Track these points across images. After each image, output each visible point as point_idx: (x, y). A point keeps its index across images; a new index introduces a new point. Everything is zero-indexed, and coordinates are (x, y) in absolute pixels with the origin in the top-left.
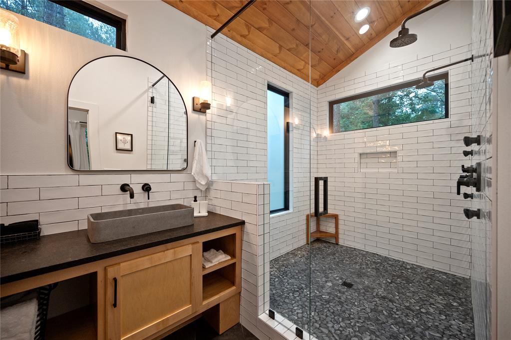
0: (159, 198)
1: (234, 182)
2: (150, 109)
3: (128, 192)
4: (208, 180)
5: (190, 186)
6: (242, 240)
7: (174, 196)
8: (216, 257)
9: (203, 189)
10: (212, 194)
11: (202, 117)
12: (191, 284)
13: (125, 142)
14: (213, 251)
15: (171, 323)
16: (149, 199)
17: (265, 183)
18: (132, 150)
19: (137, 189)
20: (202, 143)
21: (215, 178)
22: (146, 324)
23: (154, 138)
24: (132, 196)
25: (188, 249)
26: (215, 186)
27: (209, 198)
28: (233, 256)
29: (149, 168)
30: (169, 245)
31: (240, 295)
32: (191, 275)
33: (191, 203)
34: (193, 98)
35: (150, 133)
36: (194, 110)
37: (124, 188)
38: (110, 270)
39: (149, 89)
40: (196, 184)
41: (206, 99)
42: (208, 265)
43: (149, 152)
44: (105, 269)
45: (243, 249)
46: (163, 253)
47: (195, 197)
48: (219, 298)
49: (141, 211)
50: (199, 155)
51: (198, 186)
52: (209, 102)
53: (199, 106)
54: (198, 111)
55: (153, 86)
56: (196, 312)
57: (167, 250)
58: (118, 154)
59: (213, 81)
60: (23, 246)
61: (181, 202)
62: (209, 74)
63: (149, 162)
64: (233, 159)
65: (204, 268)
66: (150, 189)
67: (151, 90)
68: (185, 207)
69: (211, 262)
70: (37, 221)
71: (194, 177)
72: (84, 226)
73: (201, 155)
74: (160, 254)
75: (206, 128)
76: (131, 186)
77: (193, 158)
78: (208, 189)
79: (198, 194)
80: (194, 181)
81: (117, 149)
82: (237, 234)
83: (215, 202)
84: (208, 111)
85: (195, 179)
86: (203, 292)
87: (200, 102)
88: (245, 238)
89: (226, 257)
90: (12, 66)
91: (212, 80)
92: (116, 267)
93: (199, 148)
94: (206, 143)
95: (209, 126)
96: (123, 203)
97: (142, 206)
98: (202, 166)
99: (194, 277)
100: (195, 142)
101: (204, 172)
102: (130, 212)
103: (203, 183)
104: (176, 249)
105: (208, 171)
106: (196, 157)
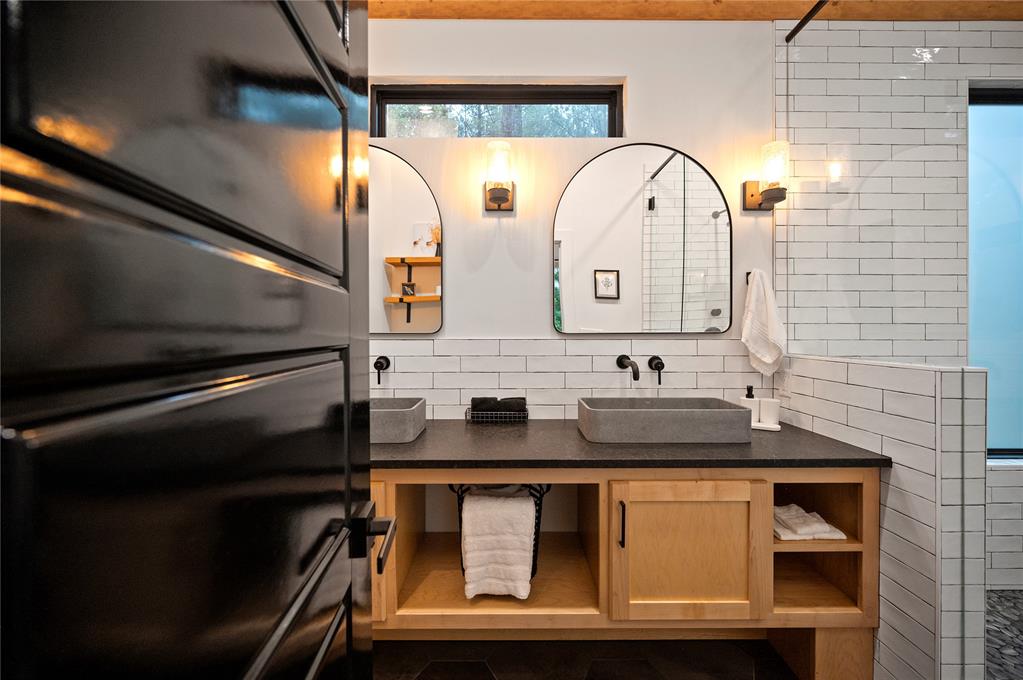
0: (678, 383)
1: (853, 361)
2: (647, 221)
3: (630, 369)
4: (781, 353)
5: (738, 365)
6: (880, 504)
7: (705, 382)
8: (805, 523)
9: (768, 373)
10: (791, 384)
11: (764, 221)
12: (749, 561)
13: (607, 284)
14: (795, 510)
15: (709, 617)
16: (660, 383)
17: (967, 368)
18: (618, 298)
19: (643, 366)
20: (764, 274)
21: (795, 349)
22: (667, 597)
23: (655, 273)
24: (636, 376)
25: (742, 489)
26: (796, 368)
27: (781, 392)
28: (854, 534)
29: (646, 328)
30: (705, 472)
31: (874, 637)
32: (748, 542)
33: (740, 400)
34: (744, 186)
35: (646, 264)
36: (746, 208)
37: (622, 362)
38: (616, 487)
39: (645, 185)
40: (749, 362)
41: (774, 181)
42: (786, 535)
43: (646, 299)
44: (609, 483)
45: (885, 525)
46: (694, 483)
47: (750, 389)
48: (815, 616)
49: (648, 402)
50: (757, 300)
51: (754, 366)
52: (781, 186)
53: (758, 199)
54: (754, 210)
55: (653, 177)
56: (758, 620)
57: (702, 480)
58: (599, 305)
59: (791, 136)
60: (504, 430)
61: (717, 395)
62: (782, 122)
63: (647, 318)
64: (847, 305)
65: (777, 538)
66: (663, 366)
67: (648, 187)
68: (730, 406)
69: (795, 532)
70: (524, 399)
71: (746, 347)
72: (573, 414)
73: (762, 300)
74: (689, 483)
75: (774, 242)
76: (632, 359)
77: (744, 307)
78: (778, 374)
79: (756, 384)
80: (747, 355)
81: (596, 297)
82: (864, 485)
83: (797, 403)
84: (777, 205)
85: (748, 351)
86: (775, 588)
87: (761, 190)
88: (891, 500)
89: (830, 532)
90: (503, 206)
91: (788, 134)
92: (623, 486)
93: (758, 286)
94: (774, 274)
95: (781, 236)
96: (620, 386)
97: (649, 394)
98: (764, 325)
99: (754, 548)
100: (748, 274)
101: (770, 337)
102: (632, 403)
103: (768, 359)
104: (719, 482)
105: (778, 334)
106: (752, 304)
